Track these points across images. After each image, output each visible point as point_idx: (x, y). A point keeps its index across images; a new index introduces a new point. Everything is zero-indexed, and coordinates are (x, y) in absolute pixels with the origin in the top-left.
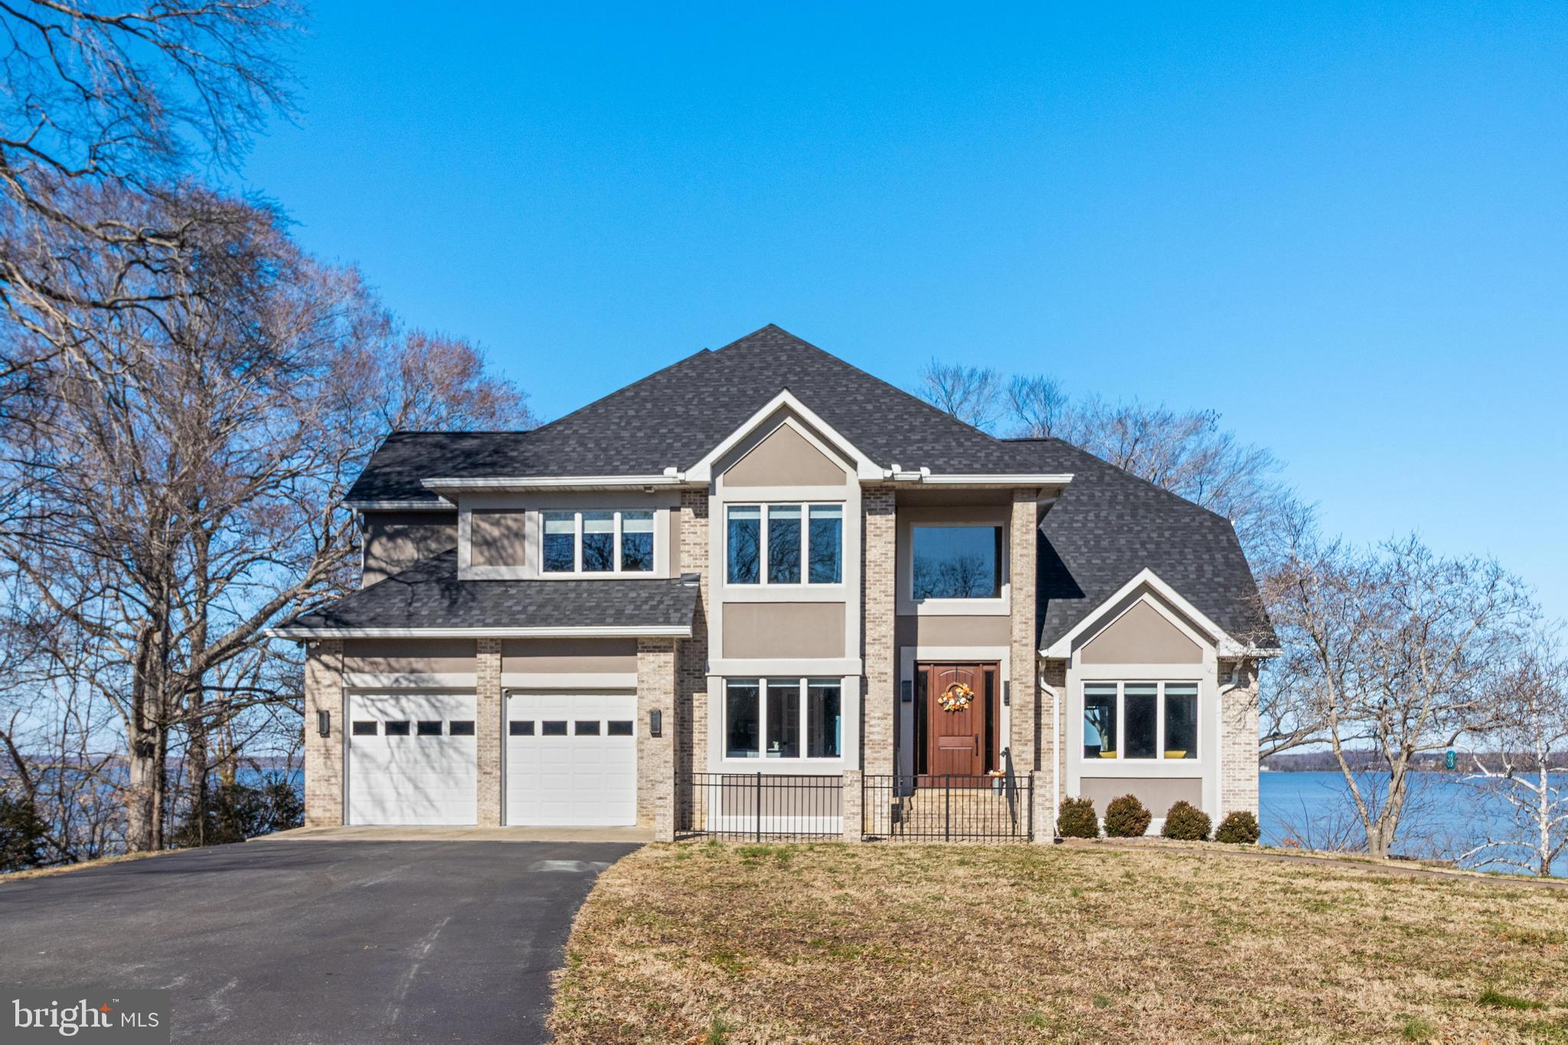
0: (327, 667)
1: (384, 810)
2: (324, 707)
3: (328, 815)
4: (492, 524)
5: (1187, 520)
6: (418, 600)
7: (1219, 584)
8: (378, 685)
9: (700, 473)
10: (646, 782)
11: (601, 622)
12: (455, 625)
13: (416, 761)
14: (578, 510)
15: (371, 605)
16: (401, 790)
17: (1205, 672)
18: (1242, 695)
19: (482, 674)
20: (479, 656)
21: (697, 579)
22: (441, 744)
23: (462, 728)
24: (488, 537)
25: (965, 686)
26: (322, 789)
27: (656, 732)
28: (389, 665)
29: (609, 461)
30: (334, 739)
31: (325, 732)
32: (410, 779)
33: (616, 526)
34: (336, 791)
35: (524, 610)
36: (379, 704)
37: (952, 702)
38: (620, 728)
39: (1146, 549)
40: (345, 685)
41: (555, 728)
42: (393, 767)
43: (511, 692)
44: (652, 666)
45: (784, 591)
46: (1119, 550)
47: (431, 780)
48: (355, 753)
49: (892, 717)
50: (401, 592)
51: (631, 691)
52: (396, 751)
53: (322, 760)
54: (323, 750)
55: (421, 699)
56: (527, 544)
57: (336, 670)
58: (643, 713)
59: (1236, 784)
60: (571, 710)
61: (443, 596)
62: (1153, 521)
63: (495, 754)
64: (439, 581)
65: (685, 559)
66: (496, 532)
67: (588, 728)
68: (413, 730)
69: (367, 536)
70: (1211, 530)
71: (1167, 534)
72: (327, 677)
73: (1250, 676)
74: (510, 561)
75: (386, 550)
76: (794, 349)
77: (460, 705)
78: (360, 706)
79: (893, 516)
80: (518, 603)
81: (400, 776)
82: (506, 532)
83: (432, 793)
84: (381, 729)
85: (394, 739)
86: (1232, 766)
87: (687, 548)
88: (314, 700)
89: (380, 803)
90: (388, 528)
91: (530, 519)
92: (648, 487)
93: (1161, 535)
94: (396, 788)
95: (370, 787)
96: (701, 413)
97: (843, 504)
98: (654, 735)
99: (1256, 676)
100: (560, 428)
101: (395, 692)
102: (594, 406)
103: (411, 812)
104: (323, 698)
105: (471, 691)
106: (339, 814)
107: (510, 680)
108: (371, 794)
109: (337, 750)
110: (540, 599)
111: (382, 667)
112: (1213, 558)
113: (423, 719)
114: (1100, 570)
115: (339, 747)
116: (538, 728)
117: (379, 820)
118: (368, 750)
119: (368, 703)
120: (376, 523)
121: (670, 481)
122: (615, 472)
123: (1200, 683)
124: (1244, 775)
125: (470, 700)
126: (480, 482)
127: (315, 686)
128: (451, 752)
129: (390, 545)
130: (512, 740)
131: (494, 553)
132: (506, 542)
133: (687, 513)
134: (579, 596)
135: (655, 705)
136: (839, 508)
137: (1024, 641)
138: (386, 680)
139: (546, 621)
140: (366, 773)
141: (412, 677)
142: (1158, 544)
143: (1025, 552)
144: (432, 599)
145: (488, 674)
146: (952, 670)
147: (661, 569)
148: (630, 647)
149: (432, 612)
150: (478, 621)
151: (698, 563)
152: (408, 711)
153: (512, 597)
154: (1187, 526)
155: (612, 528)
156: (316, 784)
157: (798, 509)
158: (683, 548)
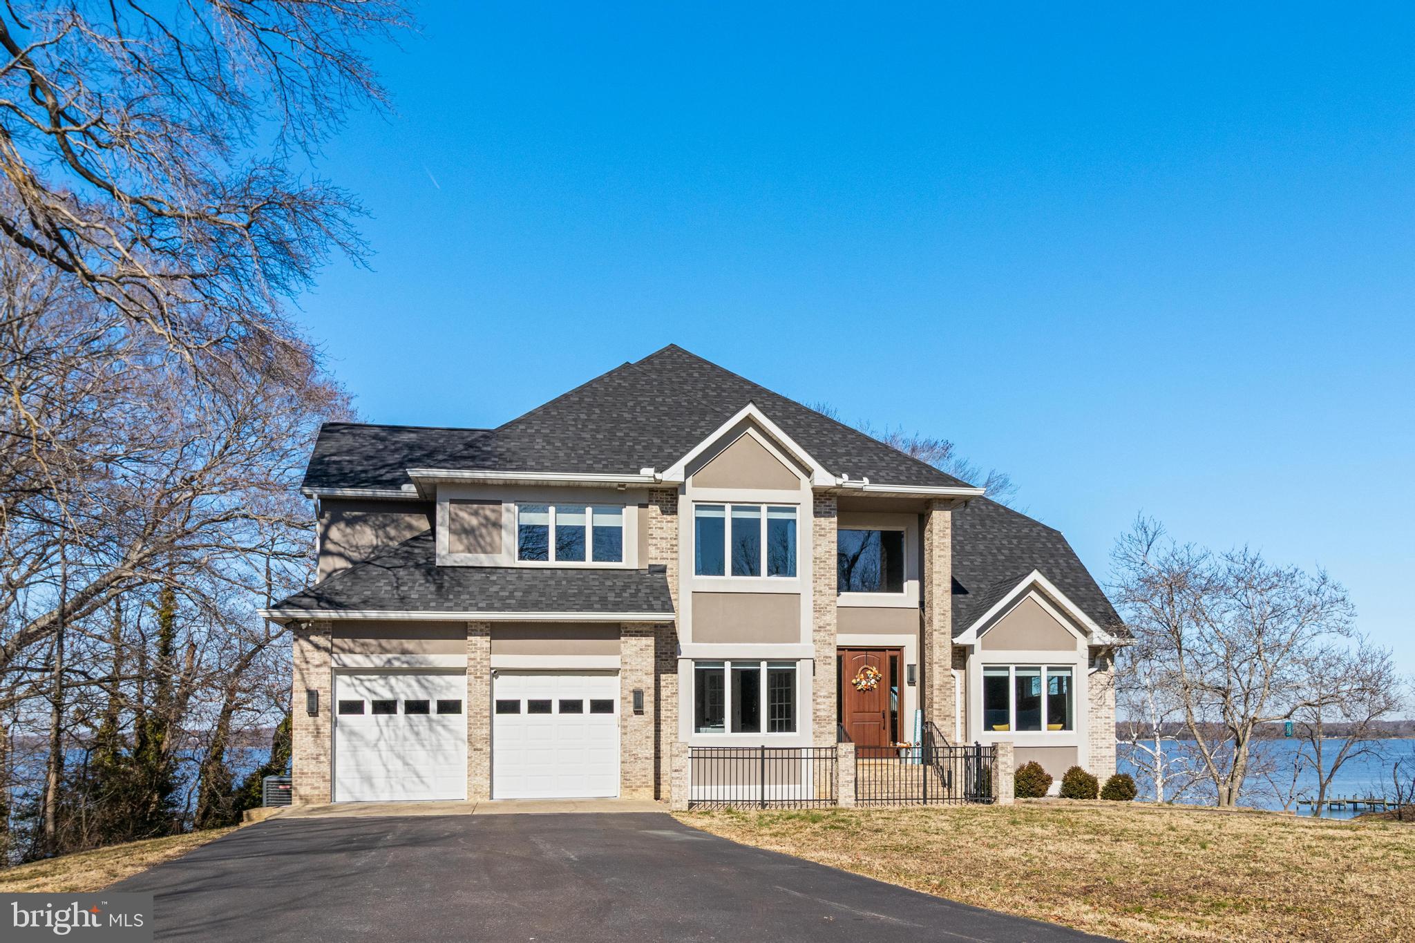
0: (317, 647)
1: (372, 785)
2: (314, 687)
3: (316, 792)
4: (471, 514)
5: (1026, 530)
6: (404, 584)
7: (1069, 584)
8: (369, 665)
9: (674, 474)
10: (627, 757)
11: (589, 607)
12: (449, 609)
13: (405, 739)
14: (551, 503)
15: (357, 588)
16: (390, 767)
17: (1079, 657)
18: (1102, 677)
19: (472, 656)
20: (469, 638)
21: (663, 570)
22: (430, 720)
23: (450, 707)
24: (466, 526)
25: (874, 669)
26: (312, 767)
27: (639, 710)
28: (380, 646)
29: (581, 459)
30: (322, 717)
31: (313, 712)
32: (399, 757)
33: (588, 519)
34: (326, 768)
35: (511, 596)
36: (367, 684)
37: (864, 682)
38: (602, 706)
39: (1003, 554)
40: (334, 665)
41: (540, 707)
42: (382, 744)
43: (497, 672)
44: (634, 649)
45: (745, 583)
46: (981, 554)
47: (420, 756)
48: (342, 730)
49: (835, 696)
50: (382, 576)
51: (613, 672)
52: (385, 730)
53: (310, 739)
54: (312, 728)
55: (411, 679)
56: (504, 533)
57: (326, 649)
58: (626, 692)
59: (1099, 751)
60: (555, 690)
61: (427, 581)
62: (1000, 530)
63: (486, 731)
64: (417, 566)
65: (653, 552)
66: (474, 521)
67: (571, 707)
68: (401, 709)
69: (324, 521)
70: (1049, 540)
71: (1015, 541)
72: (317, 657)
73: (1108, 661)
74: (489, 549)
75: (345, 536)
76: (701, 368)
77: (449, 687)
78: (348, 685)
79: (835, 519)
80: (503, 589)
81: (389, 753)
82: (483, 521)
83: (421, 768)
84: (368, 708)
85: (383, 717)
86: (1095, 736)
87: (654, 541)
88: (303, 679)
89: (368, 779)
90: (347, 514)
91: (508, 510)
92: (622, 485)
93: (1010, 543)
94: (385, 765)
95: (358, 765)
96: (648, 419)
97: (798, 507)
98: (636, 713)
99: (1112, 662)
100: (522, 427)
101: (384, 672)
102: (545, 408)
103: (399, 788)
104: (313, 677)
105: (461, 672)
106: (327, 792)
107: (499, 661)
108: (359, 771)
109: (326, 729)
110: (522, 585)
111: (372, 649)
112: (1057, 563)
113: (412, 698)
114: (972, 570)
115: (328, 725)
116: (524, 707)
117: (368, 796)
118: (357, 729)
119: (356, 682)
120: (333, 509)
121: (646, 480)
122: (590, 470)
123: (1074, 667)
124: (1104, 743)
125: (461, 680)
126: (467, 474)
127: (304, 666)
128: (439, 729)
129: (348, 530)
130: (499, 718)
131: (472, 540)
132: (484, 531)
133: (654, 510)
134: (558, 583)
135: (638, 685)
136: (794, 510)
137: (943, 630)
138: (378, 661)
139: (536, 606)
140: (354, 750)
141: (404, 658)
142: (1011, 550)
143: (942, 553)
144: (418, 585)
145: (478, 655)
146: (862, 655)
147: (630, 560)
148: (613, 631)
149: (422, 596)
150: (471, 605)
151: (665, 555)
152: (397, 690)
153: (494, 583)
154: (1027, 536)
155: (584, 520)
156: (305, 762)
157: (758, 509)
158: (650, 541)
